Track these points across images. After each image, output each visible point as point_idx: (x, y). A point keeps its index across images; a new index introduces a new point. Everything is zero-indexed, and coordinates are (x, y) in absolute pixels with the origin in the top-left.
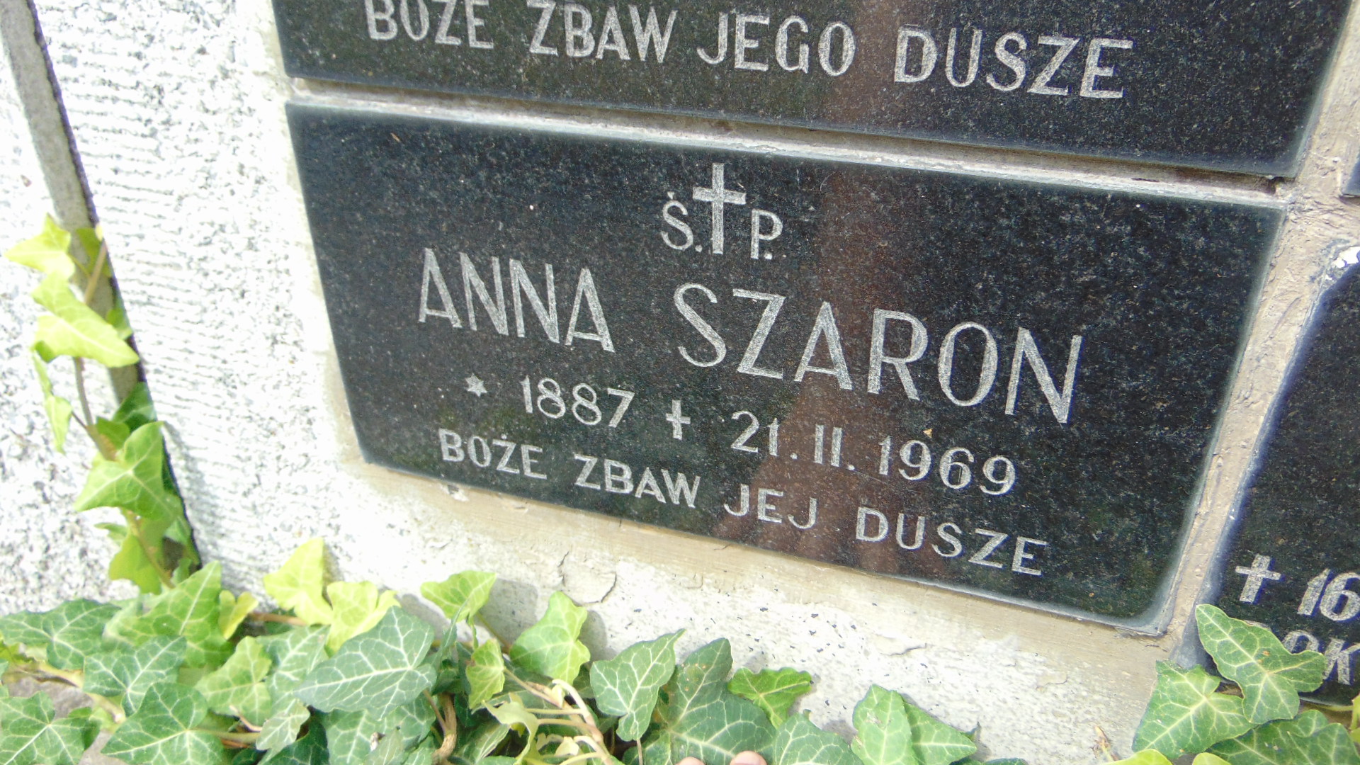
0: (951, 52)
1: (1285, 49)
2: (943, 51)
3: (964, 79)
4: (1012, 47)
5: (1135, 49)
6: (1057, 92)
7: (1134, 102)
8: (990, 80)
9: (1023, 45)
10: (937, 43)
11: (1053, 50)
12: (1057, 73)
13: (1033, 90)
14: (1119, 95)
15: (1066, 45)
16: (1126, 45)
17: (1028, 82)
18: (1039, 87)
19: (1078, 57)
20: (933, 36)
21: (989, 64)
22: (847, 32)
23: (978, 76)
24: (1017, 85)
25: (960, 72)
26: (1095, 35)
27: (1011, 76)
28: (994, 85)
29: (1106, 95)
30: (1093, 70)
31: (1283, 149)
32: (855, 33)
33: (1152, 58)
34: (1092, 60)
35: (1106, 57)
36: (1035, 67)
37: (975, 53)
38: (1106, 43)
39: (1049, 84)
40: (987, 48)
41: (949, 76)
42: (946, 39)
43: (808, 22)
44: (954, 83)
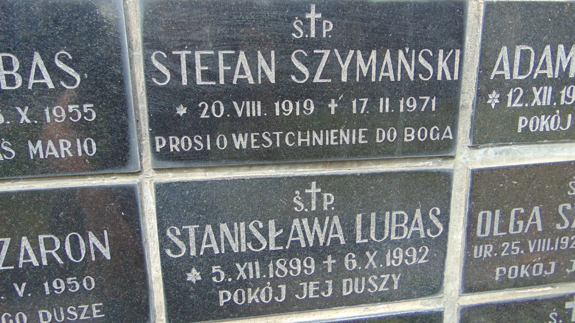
0: (55, 314)
1: (139, 299)
2: (53, 314)
3: (61, 319)
4: (72, 310)
5: (103, 305)
6: (88, 318)
7: (108, 316)
8: (68, 318)
9: (74, 309)
10: (50, 312)
11: (83, 308)
12: (86, 313)
13: (81, 318)
14: (103, 315)
15: (86, 307)
16: (101, 304)
17: (79, 317)
18: (82, 317)
19: (90, 309)
20: (49, 311)
21: (67, 314)
22: (23, 314)
23: (65, 318)
24: (76, 318)
25: (59, 317)
26: (92, 303)
27: (74, 317)
28: (70, 319)
29: (100, 316)
30: (95, 311)
31: (147, 320)
32: (25, 314)
33: (109, 306)
34: (94, 309)
35: (97, 308)
36: (80, 312)
37: (62, 313)
38: (96, 305)
39: (85, 316)
40: (65, 311)
41: (57, 319)
42: (53, 311)
43: (10, 314)
44: (59, 321)
